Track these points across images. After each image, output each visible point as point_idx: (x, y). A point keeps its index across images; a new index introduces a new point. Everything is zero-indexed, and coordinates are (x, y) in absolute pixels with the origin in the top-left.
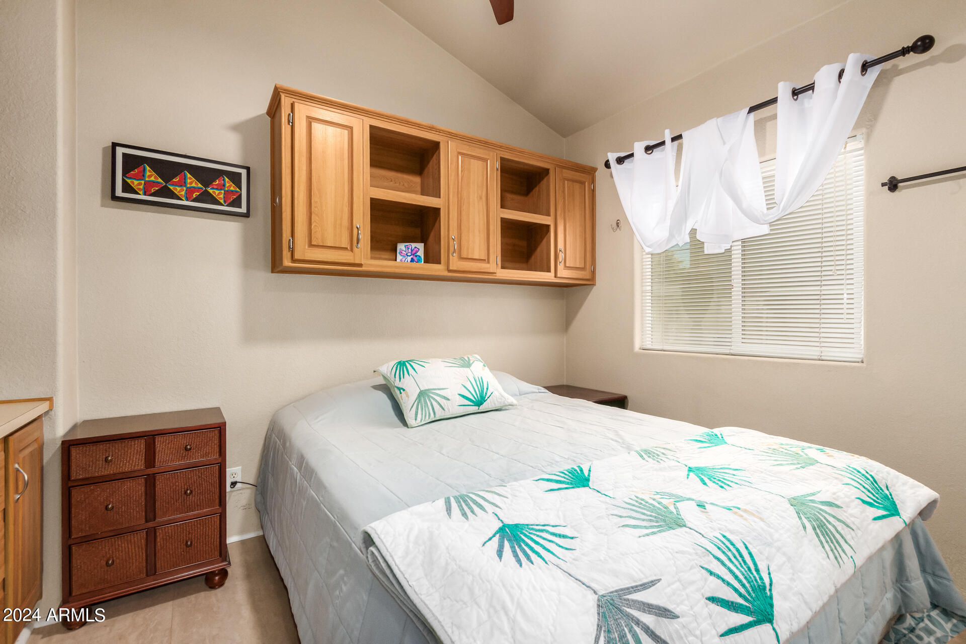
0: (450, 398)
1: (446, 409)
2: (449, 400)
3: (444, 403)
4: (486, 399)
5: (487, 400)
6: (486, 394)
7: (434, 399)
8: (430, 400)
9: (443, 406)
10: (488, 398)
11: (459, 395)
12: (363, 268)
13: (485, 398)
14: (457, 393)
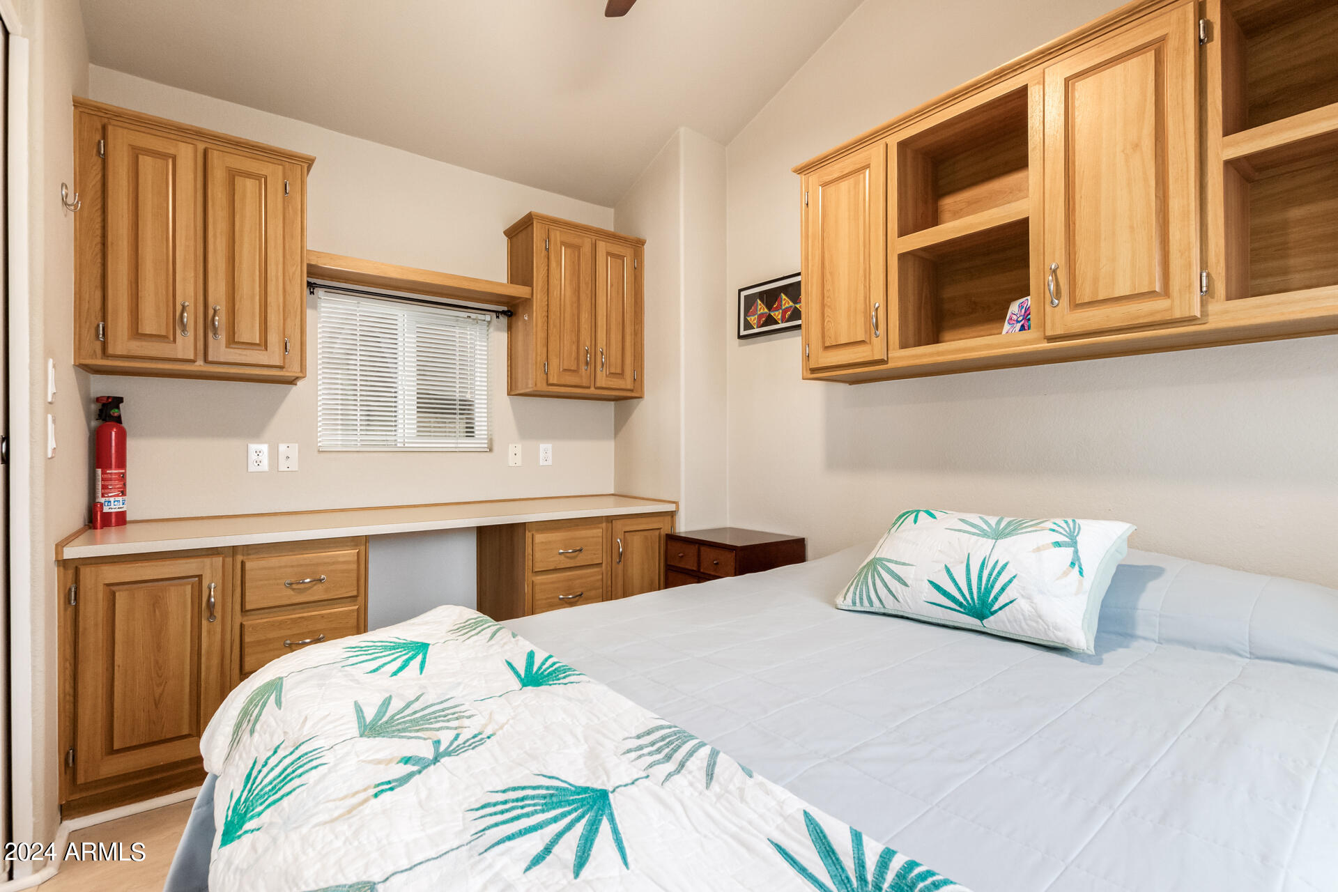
0: (909, 582)
1: (900, 600)
2: (906, 585)
3: (896, 589)
4: (993, 609)
5: (996, 612)
6: (996, 598)
7: (880, 576)
8: (873, 577)
9: (894, 592)
10: (1000, 609)
11: (931, 582)
12: (888, 365)
13: (992, 606)
14: (926, 578)
